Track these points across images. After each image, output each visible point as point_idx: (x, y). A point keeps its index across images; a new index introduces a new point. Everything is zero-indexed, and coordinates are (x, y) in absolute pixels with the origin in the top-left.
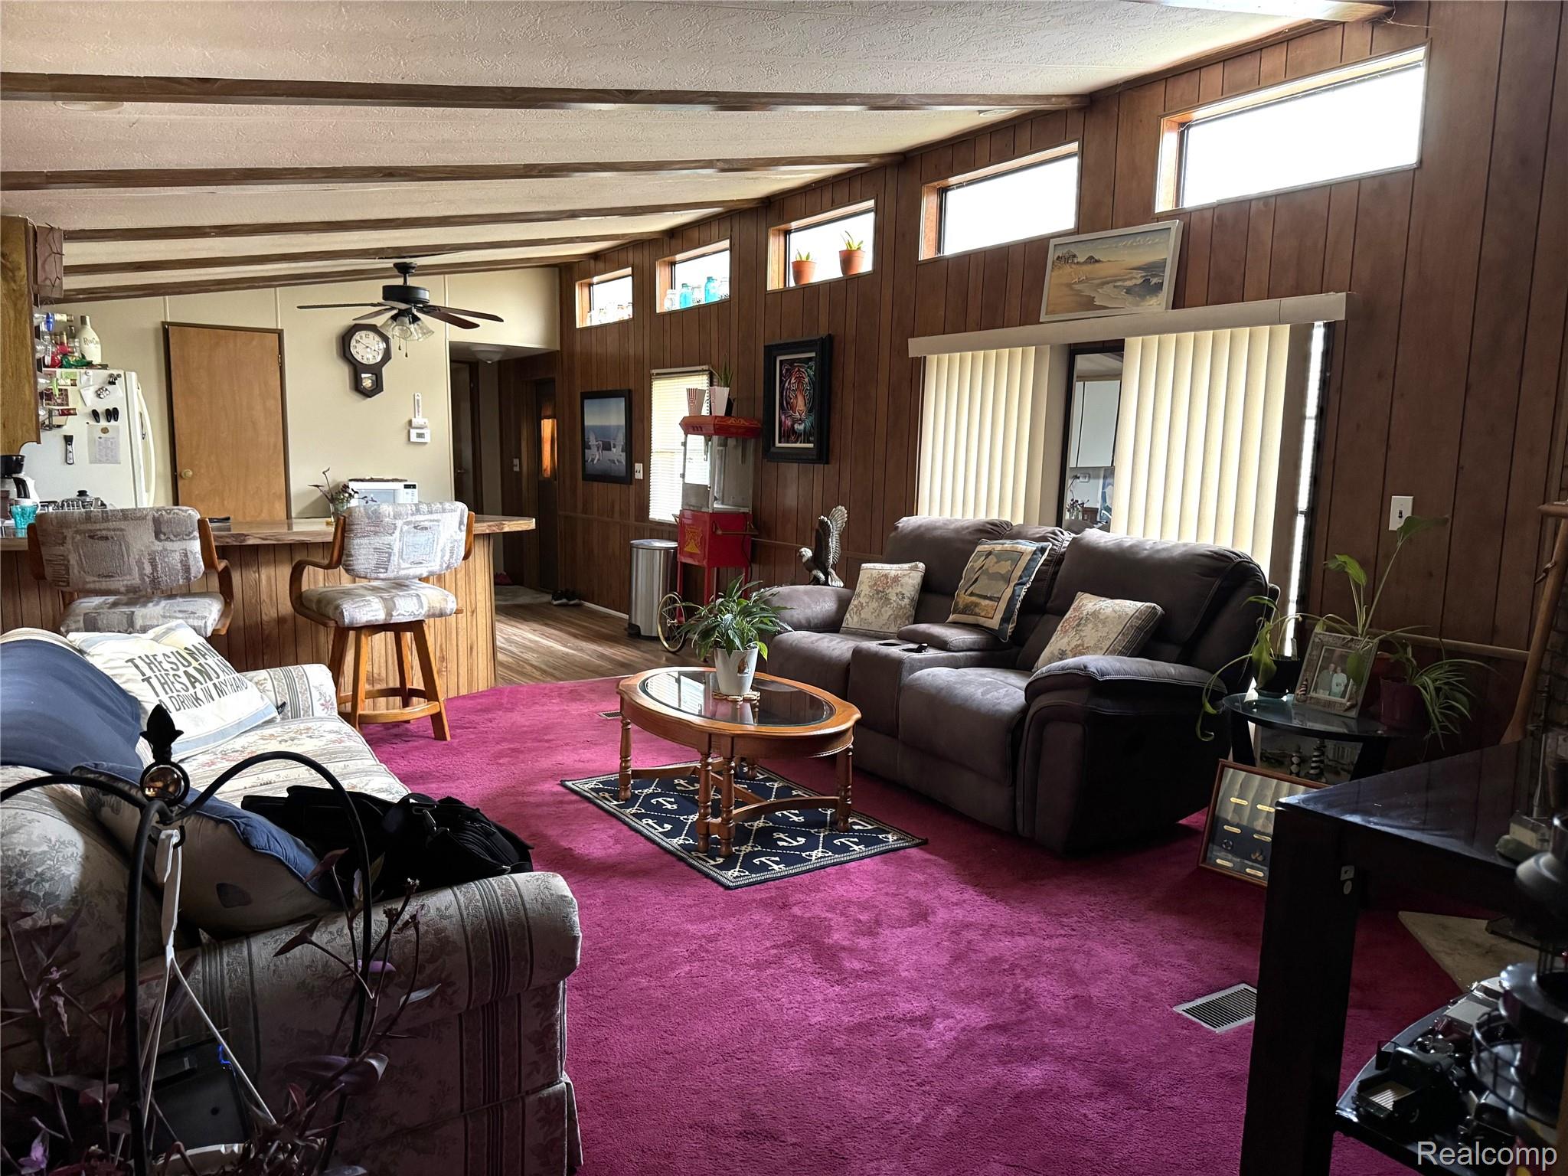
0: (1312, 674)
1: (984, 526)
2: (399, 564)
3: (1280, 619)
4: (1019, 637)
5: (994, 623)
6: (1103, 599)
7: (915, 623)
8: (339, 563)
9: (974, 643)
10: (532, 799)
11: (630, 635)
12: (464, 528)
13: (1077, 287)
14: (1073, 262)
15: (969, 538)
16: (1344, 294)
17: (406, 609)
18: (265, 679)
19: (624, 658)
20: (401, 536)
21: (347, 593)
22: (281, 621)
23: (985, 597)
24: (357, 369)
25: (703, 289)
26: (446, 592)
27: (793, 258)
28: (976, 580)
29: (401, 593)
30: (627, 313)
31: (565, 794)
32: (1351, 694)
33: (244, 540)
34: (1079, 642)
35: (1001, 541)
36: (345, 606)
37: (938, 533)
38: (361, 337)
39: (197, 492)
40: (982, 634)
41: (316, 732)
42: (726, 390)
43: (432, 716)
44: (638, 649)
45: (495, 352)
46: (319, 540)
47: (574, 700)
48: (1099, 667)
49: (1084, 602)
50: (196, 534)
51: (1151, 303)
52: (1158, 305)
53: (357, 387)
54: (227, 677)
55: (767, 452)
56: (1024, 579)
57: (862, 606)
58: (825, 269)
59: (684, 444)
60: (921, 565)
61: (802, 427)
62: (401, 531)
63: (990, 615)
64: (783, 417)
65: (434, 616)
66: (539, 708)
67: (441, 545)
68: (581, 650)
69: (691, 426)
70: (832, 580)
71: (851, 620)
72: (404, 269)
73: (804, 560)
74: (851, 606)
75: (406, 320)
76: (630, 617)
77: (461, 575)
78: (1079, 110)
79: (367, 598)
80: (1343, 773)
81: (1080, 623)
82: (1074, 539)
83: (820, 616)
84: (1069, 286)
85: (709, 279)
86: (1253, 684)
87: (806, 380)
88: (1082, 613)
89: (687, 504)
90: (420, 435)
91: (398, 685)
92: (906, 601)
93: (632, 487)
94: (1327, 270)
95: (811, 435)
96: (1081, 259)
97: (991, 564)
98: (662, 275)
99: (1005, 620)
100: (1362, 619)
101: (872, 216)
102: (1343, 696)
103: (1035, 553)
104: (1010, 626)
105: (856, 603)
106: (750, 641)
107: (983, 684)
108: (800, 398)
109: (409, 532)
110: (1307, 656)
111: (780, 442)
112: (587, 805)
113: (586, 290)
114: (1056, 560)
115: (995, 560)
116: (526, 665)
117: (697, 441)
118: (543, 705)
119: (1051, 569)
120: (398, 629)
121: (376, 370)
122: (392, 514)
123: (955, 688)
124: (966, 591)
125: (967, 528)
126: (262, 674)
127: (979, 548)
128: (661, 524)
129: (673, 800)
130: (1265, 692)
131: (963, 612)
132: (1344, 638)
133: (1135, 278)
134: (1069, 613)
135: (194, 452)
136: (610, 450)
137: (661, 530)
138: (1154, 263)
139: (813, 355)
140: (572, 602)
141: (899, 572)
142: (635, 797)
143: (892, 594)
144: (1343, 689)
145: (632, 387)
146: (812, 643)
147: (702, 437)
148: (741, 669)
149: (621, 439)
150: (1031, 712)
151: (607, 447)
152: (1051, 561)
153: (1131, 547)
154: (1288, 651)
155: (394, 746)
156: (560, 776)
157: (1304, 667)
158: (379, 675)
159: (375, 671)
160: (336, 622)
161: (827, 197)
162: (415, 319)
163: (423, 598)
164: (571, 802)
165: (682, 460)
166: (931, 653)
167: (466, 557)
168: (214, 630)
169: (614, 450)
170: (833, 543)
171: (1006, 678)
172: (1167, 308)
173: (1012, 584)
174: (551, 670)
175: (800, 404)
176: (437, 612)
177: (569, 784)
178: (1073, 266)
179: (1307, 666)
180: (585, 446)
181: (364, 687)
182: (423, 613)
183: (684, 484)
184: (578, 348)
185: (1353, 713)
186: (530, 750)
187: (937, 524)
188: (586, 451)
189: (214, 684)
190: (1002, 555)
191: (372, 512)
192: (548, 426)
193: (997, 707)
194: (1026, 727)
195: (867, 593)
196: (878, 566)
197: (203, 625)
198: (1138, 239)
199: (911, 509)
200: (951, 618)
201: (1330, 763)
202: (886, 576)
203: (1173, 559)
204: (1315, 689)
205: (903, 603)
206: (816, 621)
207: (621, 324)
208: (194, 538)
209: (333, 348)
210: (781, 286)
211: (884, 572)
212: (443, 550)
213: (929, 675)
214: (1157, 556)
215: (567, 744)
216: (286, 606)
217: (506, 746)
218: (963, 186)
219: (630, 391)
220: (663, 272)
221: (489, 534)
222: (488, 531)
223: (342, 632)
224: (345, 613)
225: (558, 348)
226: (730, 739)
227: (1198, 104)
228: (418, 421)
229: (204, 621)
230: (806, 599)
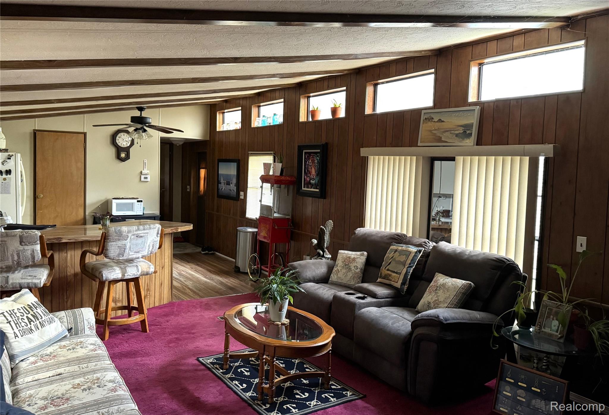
0: (542, 320)
1: (394, 236)
2: (129, 253)
3: (528, 293)
4: (410, 291)
5: (398, 285)
6: (447, 277)
7: (362, 282)
8: (102, 253)
9: (389, 295)
10: (183, 368)
11: (235, 272)
12: (159, 235)
13: (433, 132)
14: (432, 121)
15: (388, 241)
16: (551, 146)
17: (131, 272)
18: (64, 316)
19: (231, 284)
20: (130, 241)
21: (105, 265)
22: (75, 275)
23: (394, 272)
24: (119, 150)
25: (272, 118)
26: (150, 264)
27: (311, 109)
28: (390, 263)
29: (129, 265)
30: (238, 126)
31: (199, 365)
32: (560, 331)
33: (61, 240)
34: (436, 299)
35: (401, 245)
36: (104, 272)
37: (373, 238)
38: (121, 136)
39: (44, 204)
40: (393, 290)
41: (85, 344)
42: (281, 164)
43: (141, 321)
44: (238, 278)
45: (180, 141)
46: (94, 239)
47: (207, 309)
48: (444, 316)
49: (439, 278)
50: (39, 242)
51: (467, 141)
52: (470, 142)
53: (118, 157)
54: (46, 317)
55: (299, 192)
56: (412, 265)
57: (338, 271)
58: (325, 115)
59: (262, 187)
60: (365, 253)
61: (314, 182)
62: (131, 238)
63: (396, 281)
64: (306, 177)
65: (144, 275)
66: (189, 314)
67: (148, 243)
68: (212, 280)
69: (265, 179)
70: (326, 255)
71: (333, 277)
72: (141, 109)
73: (313, 245)
74: (334, 271)
75: (141, 131)
76: (236, 261)
77: (158, 255)
78: (435, 55)
79: (114, 268)
80: (559, 367)
81: (437, 288)
82: (434, 246)
83: (319, 275)
84: (431, 131)
85: (275, 114)
86: (516, 322)
87: (316, 161)
88: (438, 284)
89: (262, 214)
90: (146, 178)
91: (127, 305)
92: (359, 270)
93: (239, 202)
94: (544, 133)
95: (318, 186)
96: (436, 120)
97: (397, 256)
98: (254, 111)
99: (403, 284)
100: (565, 294)
101: (345, 93)
102: (557, 332)
103: (416, 252)
104: (406, 287)
105: (336, 269)
106: (285, 295)
107: (392, 318)
108: (313, 169)
109: (134, 239)
110: (540, 311)
111: (304, 188)
112: (208, 372)
113: (221, 115)
114: (426, 255)
115: (399, 254)
116: (186, 289)
117: (267, 186)
118: (192, 312)
119: (424, 259)
120: (128, 281)
121: (127, 150)
122: (127, 231)
123: (380, 320)
124: (386, 268)
125: (386, 236)
126: (62, 314)
127: (392, 247)
128: (251, 220)
129: (248, 369)
130: (521, 326)
131: (384, 278)
132: (557, 304)
133: (460, 130)
134: (432, 283)
135: (44, 186)
136: (230, 185)
137: (251, 223)
138: (468, 124)
139: (319, 151)
140: (210, 253)
141: (355, 256)
142: (231, 367)
143: (352, 266)
144: (557, 328)
145: (240, 158)
146: (315, 290)
147: (270, 184)
148: (281, 310)
149: (234, 181)
150: (414, 335)
151: (228, 184)
152: (424, 255)
153: (460, 253)
154: (532, 307)
155: (123, 335)
156: (197, 354)
157: (539, 316)
158: (119, 298)
159: (117, 297)
160: (100, 279)
161: (326, 83)
162: (145, 131)
163: (139, 267)
164: (201, 370)
165: (260, 195)
166: (369, 300)
167: (160, 247)
168: (44, 284)
169: (231, 185)
170: (327, 238)
171: (403, 314)
172: (474, 145)
173: (406, 267)
174: (198, 291)
175: (313, 171)
176: (145, 273)
177: (201, 359)
178: (432, 122)
179: (540, 316)
180: (219, 182)
181: (112, 305)
182: (139, 274)
183: (261, 205)
184: (217, 139)
185: (562, 341)
186: (185, 339)
187: (373, 233)
188: (219, 184)
189: (40, 322)
190: (402, 252)
191: (118, 230)
192: (203, 172)
193: (398, 331)
194: (412, 342)
195: (341, 265)
196: (346, 252)
197: (39, 282)
198: (461, 113)
199: (362, 224)
200: (379, 280)
201: (552, 361)
202: (349, 257)
203: (478, 260)
204: (544, 327)
205: (357, 271)
206: (318, 278)
207: (236, 131)
208: (37, 244)
209: (109, 140)
210: (306, 120)
211: (349, 256)
212: (149, 246)
213: (367, 311)
214: (471, 259)
215: (202, 335)
216: (78, 269)
217: (174, 336)
218: (384, 83)
219: (239, 160)
220: (255, 110)
221: (172, 233)
222: (171, 232)
223: (102, 283)
224: (104, 275)
225: (208, 139)
226: (273, 348)
227: (487, 56)
228: (145, 171)
229: (40, 280)
230: (313, 267)
